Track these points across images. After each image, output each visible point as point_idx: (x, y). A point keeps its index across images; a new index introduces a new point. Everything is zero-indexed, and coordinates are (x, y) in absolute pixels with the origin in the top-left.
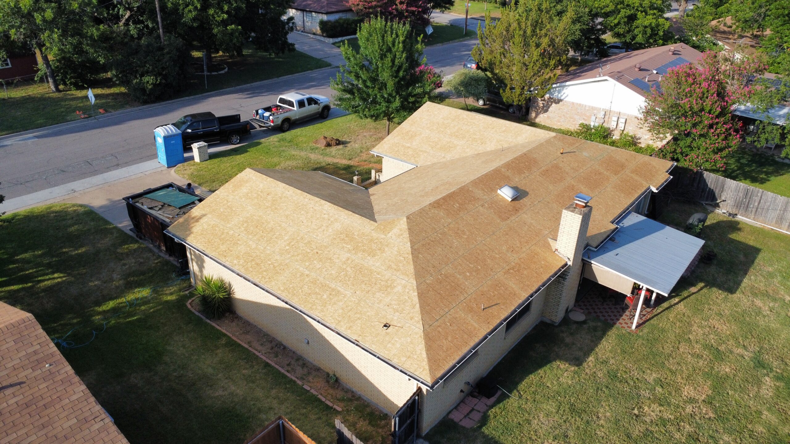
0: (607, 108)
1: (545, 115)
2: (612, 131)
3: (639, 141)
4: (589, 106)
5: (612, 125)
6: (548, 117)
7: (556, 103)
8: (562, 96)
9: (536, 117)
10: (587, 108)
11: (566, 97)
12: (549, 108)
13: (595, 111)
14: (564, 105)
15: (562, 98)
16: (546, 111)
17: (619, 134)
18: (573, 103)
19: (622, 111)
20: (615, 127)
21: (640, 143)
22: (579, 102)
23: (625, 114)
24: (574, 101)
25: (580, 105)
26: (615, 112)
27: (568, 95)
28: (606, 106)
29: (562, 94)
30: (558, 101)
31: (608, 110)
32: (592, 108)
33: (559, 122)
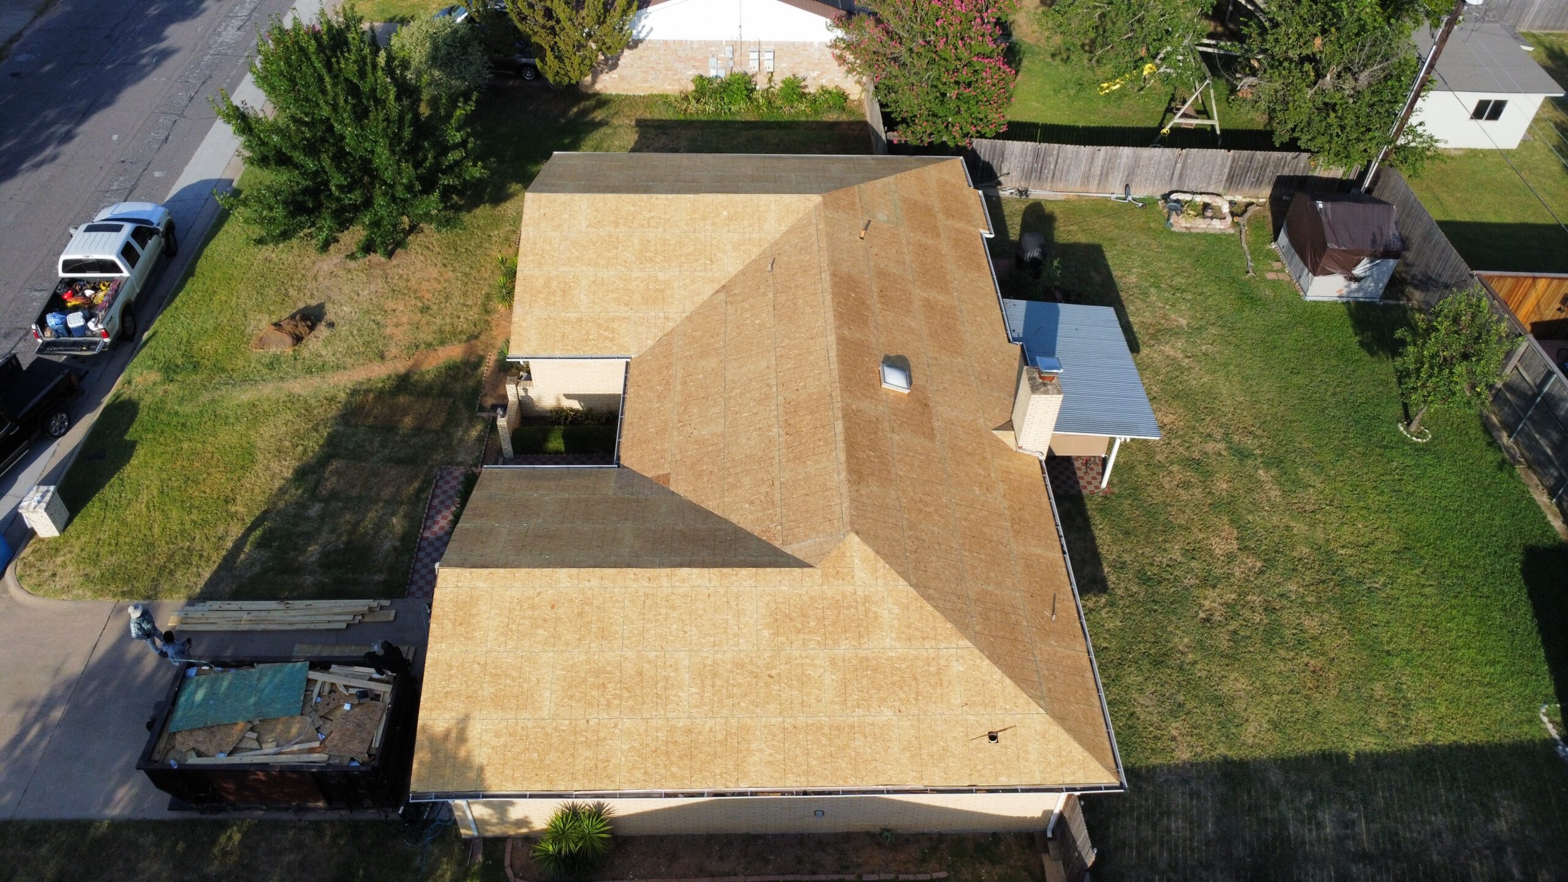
0: (735, 37)
1: (615, 74)
2: (753, 76)
3: (803, 84)
4: (699, 42)
5: (752, 67)
6: (622, 78)
7: (630, 48)
8: (640, 32)
9: (594, 82)
10: (696, 46)
11: (648, 33)
12: (618, 59)
13: (713, 49)
14: (647, 48)
15: (642, 36)
16: (614, 66)
17: (767, 80)
18: (666, 42)
19: (763, 39)
20: (757, 69)
21: (806, 86)
22: (677, 37)
23: (768, 43)
24: (666, 38)
25: (681, 42)
26: (750, 43)
27: (652, 29)
28: (731, 35)
29: (640, 28)
30: (635, 44)
31: (736, 42)
32: (705, 42)
33: (646, 81)
